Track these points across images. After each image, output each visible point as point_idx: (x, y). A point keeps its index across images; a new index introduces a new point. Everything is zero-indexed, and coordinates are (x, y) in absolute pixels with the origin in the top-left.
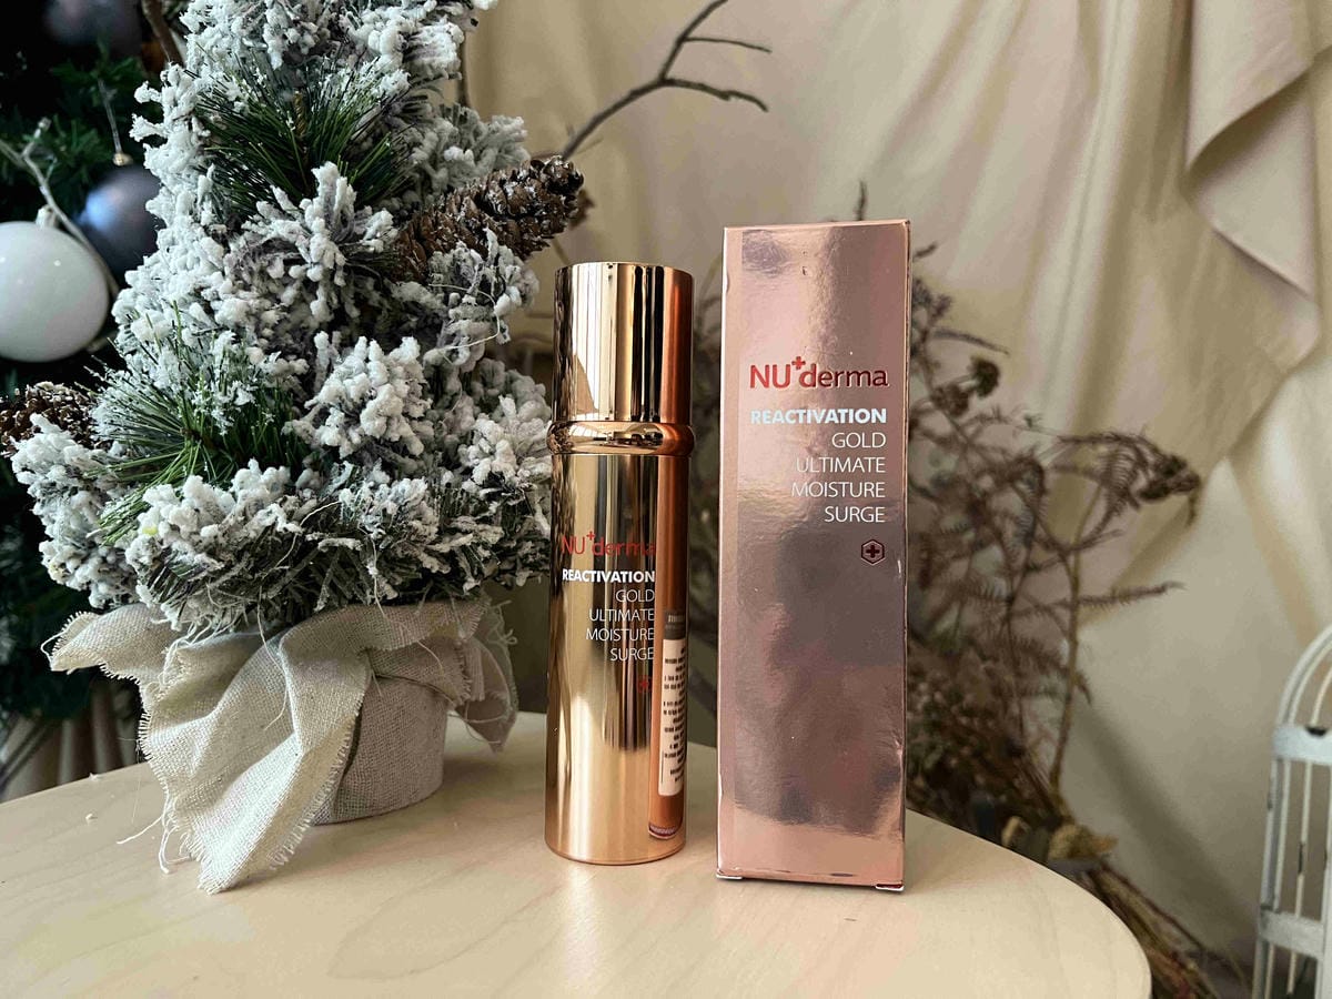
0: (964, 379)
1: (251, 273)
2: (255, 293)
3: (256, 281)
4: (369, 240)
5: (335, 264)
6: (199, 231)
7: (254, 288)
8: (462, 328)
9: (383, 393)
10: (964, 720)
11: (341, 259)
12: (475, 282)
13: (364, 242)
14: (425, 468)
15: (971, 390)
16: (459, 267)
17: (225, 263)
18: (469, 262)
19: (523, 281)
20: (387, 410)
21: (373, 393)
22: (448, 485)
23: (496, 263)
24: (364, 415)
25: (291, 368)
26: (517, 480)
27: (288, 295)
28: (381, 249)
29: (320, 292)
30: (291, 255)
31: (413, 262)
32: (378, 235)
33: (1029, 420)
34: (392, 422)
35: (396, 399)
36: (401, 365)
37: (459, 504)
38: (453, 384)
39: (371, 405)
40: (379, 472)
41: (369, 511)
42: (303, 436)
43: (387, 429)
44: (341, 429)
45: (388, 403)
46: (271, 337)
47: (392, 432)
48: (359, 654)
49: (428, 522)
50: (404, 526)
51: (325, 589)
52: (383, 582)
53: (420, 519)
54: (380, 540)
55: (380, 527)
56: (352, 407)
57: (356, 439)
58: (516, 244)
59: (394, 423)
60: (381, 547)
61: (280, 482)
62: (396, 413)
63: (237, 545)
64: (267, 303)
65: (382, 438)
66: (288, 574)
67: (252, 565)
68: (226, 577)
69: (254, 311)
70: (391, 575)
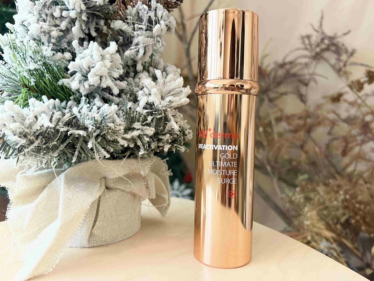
0: (362, 78)
2: (47, 23)
3: (48, 18)
5: (81, 9)
8: (140, 40)
9: (98, 65)
10: (357, 206)
11: (84, 7)
12: (145, 19)
14: (123, 101)
15: (365, 82)
16: (138, 13)
17: (34, 10)
18: (143, 10)
19: (168, 20)
20: (100, 73)
21: (94, 65)
22: (130, 108)
23: (156, 10)
24: (89, 76)
25: (64, 58)
26: (160, 106)
27: (63, 25)
28: (102, 4)
29: (77, 23)
30: (63, 7)
31: (120, 13)
34: (102, 79)
35: (104, 68)
36: (109, 54)
37: (136, 117)
38: (139, 67)
39: (92, 70)
40: (97, 102)
41: (87, 118)
42: (68, 86)
43: (101, 82)
44: (80, 82)
45: (100, 69)
46: (56, 44)
47: (103, 83)
48: (100, 179)
49: (118, 124)
50: (105, 125)
51: (76, 153)
52: (103, 151)
53: (113, 123)
54: (95, 131)
55: (92, 125)
56: (85, 72)
57: (87, 86)
58: (165, 4)
59: (103, 79)
60: (95, 134)
61: (56, 106)
62: (104, 75)
63: (35, 133)
64: (53, 28)
65: (99, 87)
66: (62, 146)
67: (44, 142)
68: (32, 147)
69: (47, 31)
70: (108, 147)
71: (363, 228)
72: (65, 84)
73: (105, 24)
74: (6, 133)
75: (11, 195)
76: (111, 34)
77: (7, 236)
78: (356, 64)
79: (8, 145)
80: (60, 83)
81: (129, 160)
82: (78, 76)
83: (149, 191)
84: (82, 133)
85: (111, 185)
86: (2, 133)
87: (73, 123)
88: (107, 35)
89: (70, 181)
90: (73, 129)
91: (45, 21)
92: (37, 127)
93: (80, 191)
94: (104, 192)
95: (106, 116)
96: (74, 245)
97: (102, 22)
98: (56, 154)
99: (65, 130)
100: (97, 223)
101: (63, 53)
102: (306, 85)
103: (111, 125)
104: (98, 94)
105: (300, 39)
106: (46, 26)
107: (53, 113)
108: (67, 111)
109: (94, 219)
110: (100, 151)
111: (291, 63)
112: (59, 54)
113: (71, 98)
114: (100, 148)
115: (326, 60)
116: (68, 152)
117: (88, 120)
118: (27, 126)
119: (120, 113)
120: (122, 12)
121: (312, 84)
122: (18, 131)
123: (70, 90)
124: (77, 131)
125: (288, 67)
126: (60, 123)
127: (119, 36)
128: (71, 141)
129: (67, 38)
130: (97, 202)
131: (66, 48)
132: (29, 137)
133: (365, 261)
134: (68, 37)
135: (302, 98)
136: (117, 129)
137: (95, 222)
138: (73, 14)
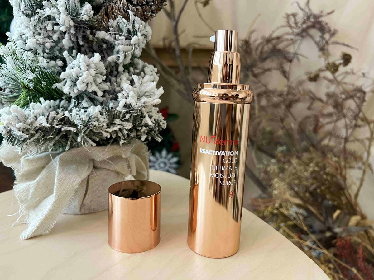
0: (338, 60)
1: (41, 29)
2: (42, 36)
3: (43, 32)
4: (83, 15)
5: (70, 25)
6: (21, 13)
7: (42, 34)
8: (120, 48)
9: (85, 74)
10: (325, 177)
11: (72, 23)
12: (125, 30)
13: (81, 16)
14: (106, 100)
15: (340, 64)
16: (119, 25)
17: (31, 25)
18: (122, 23)
19: (145, 30)
20: (86, 81)
21: (81, 74)
22: (112, 108)
23: (134, 23)
24: (77, 83)
25: (57, 65)
26: (136, 106)
27: (55, 37)
28: (87, 19)
29: (67, 36)
30: (54, 22)
31: (104, 23)
32: (86, 14)
33: (364, 74)
34: (88, 85)
35: (90, 76)
36: (94, 63)
37: (117, 114)
38: (121, 69)
39: (80, 78)
40: (84, 103)
41: (77, 119)
42: (60, 89)
43: (87, 88)
44: (70, 87)
45: (86, 78)
46: (50, 53)
47: (89, 88)
48: (89, 161)
49: (101, 122)
50: (91, 124)
51: (69, 143)
52: (90, 141)
53: (97, 121)
54: (83, 128)
55: (81, 124)
56: (74, 79)
57: (76, 91)
58: (142, 16)
59: (89, 85)
60: (83, 131)
61: (51, 106)
62: (89, 82)
63: (35, 128)
64: (47, 40)
65: (86, 90)
66: (57, 137)
67: (43, 134)
68: (32, 139)
69: (41, 43)
70: (94, 138)
71: (328, 196)
72: (58, 87)
73: (91, 33)
74: (12, 129)
75: (16, 174)
76: (96, 42)
77: (13, 204)
78: (337, 43)
79: (13, 137)
80: (54, 86)
81: (113, 147)
82: (69, 83)
83: (130, 170)
84: (72, 129)
85: (99, 165)
86: (10, 128)
87: (65, 121)
88: (93, 42)
89: (64, 164)
90: (66, 127)
91: (39, 34)
92: (36, 124)
93: (72, 172)
94: (92, 171)
95: (92, 116)
96: (69, 212)
97: (88, 32)
98: (52, 144)
99: (59, 127)
100: (87, 196)
101: (55, 60)
102: (291, 61)
103: (96, 123)
104: (86, 94)
105: (285, 18)
106: (40, 39)
107: (49, 114)
108: (60, 110)
109: (84, 193)
110: (88, 141)
111: (278, 38)
112: (53, 62)
113: (64, 98)
114: (88, 139)
115: (312, 37)
116: (63, 141)
117: (77, 120)
118: (29, 124)
119: (104, 111)
120: (105, 23)
121: (295, 61)
122: (22, 128)
123: (62, 92)
124: (69, 128)
125: (274, 42)
126: (55, 121)
127: (103, 43)
128: (64, 134)
129: (58, 46)
130: (87, 179)
131: (57, 56)
132: (30, 131)
133: (327, 225)
134: (60, 45)
135: (285, 74)
136: (101, 125)
137: (85, 194)
138: (63, 29)
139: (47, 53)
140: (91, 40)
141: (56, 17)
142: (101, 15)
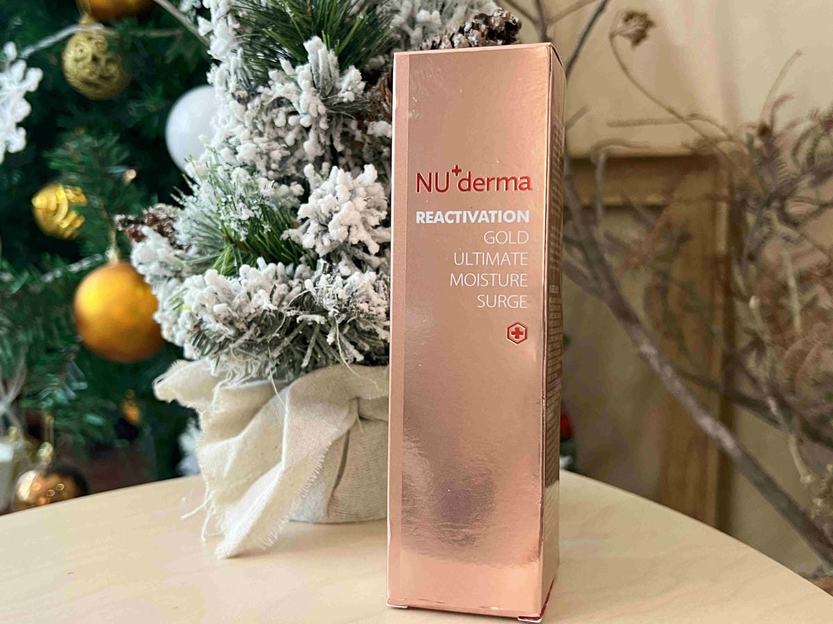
1: (264, 124)
2: (265, 138)
3: (268, 129)
4: (344, 92)
5: (319, 114)
6: (229, 96)
7: (266, 135)
9: (345, 208)
11: (322, 109)
13: (340, 94)
17: (246, 118)
20: (347, 221)
21: (338, 209)
24: (330, 225)
25: (291, 193)
27: (290, 138)
28: (352, 99)
29: (312, 134)
30: (290, 109)
31: (385, 105)
32: (349, 89)
34: (351, 229)
35: (354, 212)
36: (363, 186)
39: (335, 216)
40: (343, 267)
41: (327, 295)
42: (297, 241)
43: (348, 235)
44: (317, 235)
45: (347, 215)
46: (279, 170)
47: (353, 237)
48: (350, 401)
49: (376, 304)
50: (354, 307)
51: (309, 352)
52: (351, 348)
53: (367, 302)
54: (338, 317)
55: (334, 307)
56: (324, 219)
57: (327, 243)
59: (353, 230)
60: (338, 322)
61: (279, 275)
62: (354, 222)
63: (246, 318)
64: (275, 144)
65: (346, 242)
66: (286, 339)
67: (259, 332)
68: (240, 341)
69: (265, 151)
70: (361, 343)
72: (293, 237)
73: (359, 127)
74: (204, 319)
76: (369, 143)
79: (204, 337)
80: (284, 236)
82: (314, 226)
84: (318, 318)
85: (368, 413)
86: (199, 318)
87: (306, 303)
88: (362, 144)
89: (301, 401)
90: (305, 314)
91: (261, 134)
92: (250, 309)
93: (316, 416)
94: (356, 423)
95: (356, 291)
96: (303, 518)
97: (353, 124)
98: (276, 354)
99: (293, 315)
100: (343, 480)
101: (289, 185)
103: (364, 306)
104: (346, 251)
106: (262, 143)
107: (275, 287)
108: (294, 283)
109: (337, 472)
110: (347, 349)
112: (284, 187)
113: (302, 259)
114: (348, 344)
116: (296, 350)
117: (328, 299)
118: (235, 308)
119: (381, 285)
120: (387, 104)
122: (223, 316)
123: (300, 246)
124: (311, 315)
126: (284, 303)
127: (382, 147)
128: (301, 332)
129: (295, 157)
130: (344, 440)
131: (293, 175)
132: (237, 325)
134: (298, 154)
136: (374, 313)
137: (339, 477)
138: (305, 121)
139: (274, 171)
140: (358, 142)
141: (293, 99)
142: (379, 90)
